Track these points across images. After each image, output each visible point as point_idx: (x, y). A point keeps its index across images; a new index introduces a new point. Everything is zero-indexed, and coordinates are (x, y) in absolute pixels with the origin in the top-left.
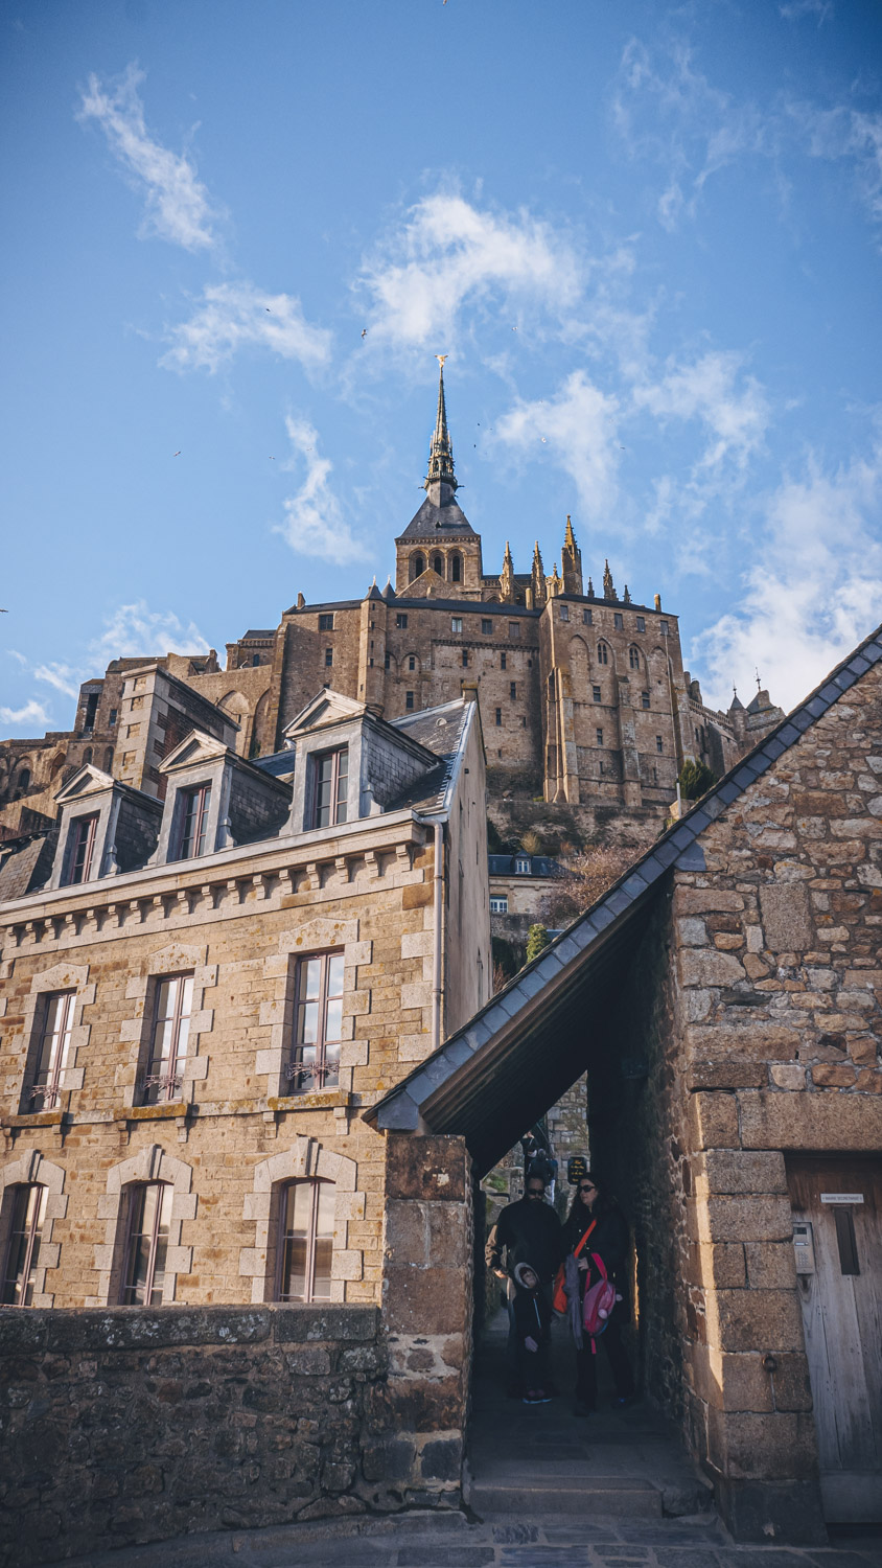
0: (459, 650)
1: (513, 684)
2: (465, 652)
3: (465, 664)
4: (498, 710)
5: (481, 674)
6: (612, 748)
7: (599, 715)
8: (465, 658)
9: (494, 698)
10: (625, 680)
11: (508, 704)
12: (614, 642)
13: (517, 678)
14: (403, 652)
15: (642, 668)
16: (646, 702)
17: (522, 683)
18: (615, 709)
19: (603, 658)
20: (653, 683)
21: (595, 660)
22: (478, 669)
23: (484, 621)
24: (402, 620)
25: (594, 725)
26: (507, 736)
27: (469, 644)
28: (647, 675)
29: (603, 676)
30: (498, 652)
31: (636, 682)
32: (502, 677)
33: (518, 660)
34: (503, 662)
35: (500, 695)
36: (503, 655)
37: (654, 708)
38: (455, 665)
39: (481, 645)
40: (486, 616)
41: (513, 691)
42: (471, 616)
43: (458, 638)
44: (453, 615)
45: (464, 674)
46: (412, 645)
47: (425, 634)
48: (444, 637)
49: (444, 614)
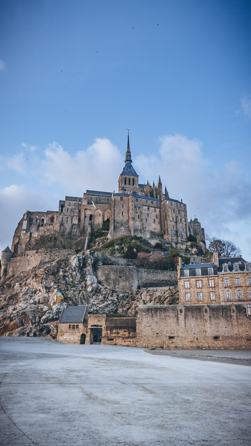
0: (147, 207)
1: (157, 215)
2: (148, 208)
3: (148, 210)
4: (154, 220)
5: (151, 213)
6: (176, 230)
7: (174, 224)
8: (148, 209)
9: (153, 218)
10: (178, 217)
11: (156, 219)
12: (176, 209)
13: (158, 214)
14: (137, 207)
15: (180, 214)
16: (181, 221)
17: (158, 215)
18: (176, 222)
19: (174, 212)
20: (182, 218)
21: (173, 212)
22: (151, 211)
23: (152, 202)
24: (137, 200)
25: (173, 225)
26: (156, 225)
27: (149, 206)
28: (181, 216)
29: (174, 216)
30: (154, 208)
31: (179, 218)
32: (155, 214)
33: (158, 210)
34: (155, 210)
35: (155, 217)
36: (155, 209)
37: (182, 223)
38: (147, 210)
39: (151, 207)
40: (152, 201)
41: (157, 216)
42: (149, 200)
43: (147, 205)
44: (146, 200)
45: (148, 212)
46: (139, 206)
47: (141, 203)
48: (144, 204)
49: (144, 199)
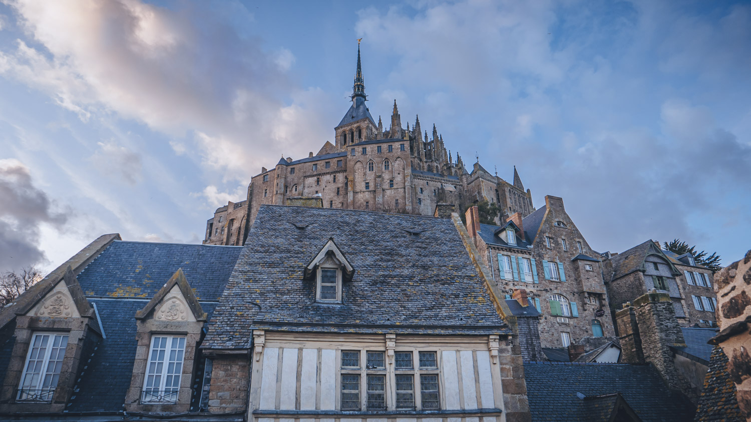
0: (315, 178)
1: (338, 188)
2: (318, 178)
3: (318, 184)
4: (332, 201)
5: (324, 187)
7: (367, 195)
8: (318, 181)
9: (330, 197)
10: (381, 176)
11: (335, 198)
12: (377, 160)
13: (340, 185)
14: (292, 184)
15: (390, 169)
16: (391, 185)
17: (342, 187)
18: (375, 191)
19: (371, 169)
21: (367, 170)
22: (324, 184)
23: (326, 163)
24: (293, 170)
25: (365, 200)
27: (320, 175)
28: (393, 172)
29: (371, 177)
30: (332, 175)
32: (333, 186)
33: (341, 177)
34: (335, 179)
35: (332, 195)
36: (335, 176)
37: (395, 186)
38: (314, 185)
39: (324, 174)
40: (327, 161)
41: (338, 191)
42: (320, 162)
43: (315, 173)
44: (313, 163)
45: (318, 188)
46: (296, 181)
47: (301, 174)
48: (308, 174)
49: (310, 164)
